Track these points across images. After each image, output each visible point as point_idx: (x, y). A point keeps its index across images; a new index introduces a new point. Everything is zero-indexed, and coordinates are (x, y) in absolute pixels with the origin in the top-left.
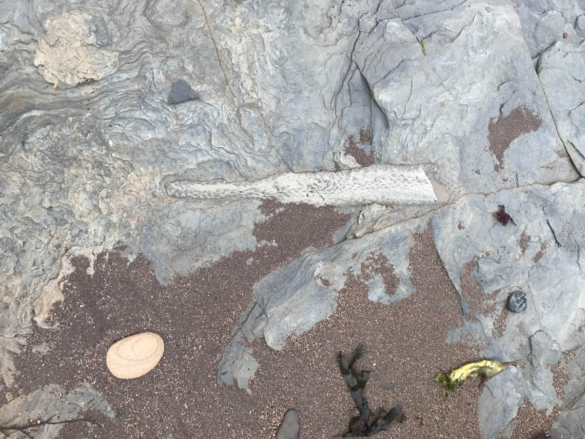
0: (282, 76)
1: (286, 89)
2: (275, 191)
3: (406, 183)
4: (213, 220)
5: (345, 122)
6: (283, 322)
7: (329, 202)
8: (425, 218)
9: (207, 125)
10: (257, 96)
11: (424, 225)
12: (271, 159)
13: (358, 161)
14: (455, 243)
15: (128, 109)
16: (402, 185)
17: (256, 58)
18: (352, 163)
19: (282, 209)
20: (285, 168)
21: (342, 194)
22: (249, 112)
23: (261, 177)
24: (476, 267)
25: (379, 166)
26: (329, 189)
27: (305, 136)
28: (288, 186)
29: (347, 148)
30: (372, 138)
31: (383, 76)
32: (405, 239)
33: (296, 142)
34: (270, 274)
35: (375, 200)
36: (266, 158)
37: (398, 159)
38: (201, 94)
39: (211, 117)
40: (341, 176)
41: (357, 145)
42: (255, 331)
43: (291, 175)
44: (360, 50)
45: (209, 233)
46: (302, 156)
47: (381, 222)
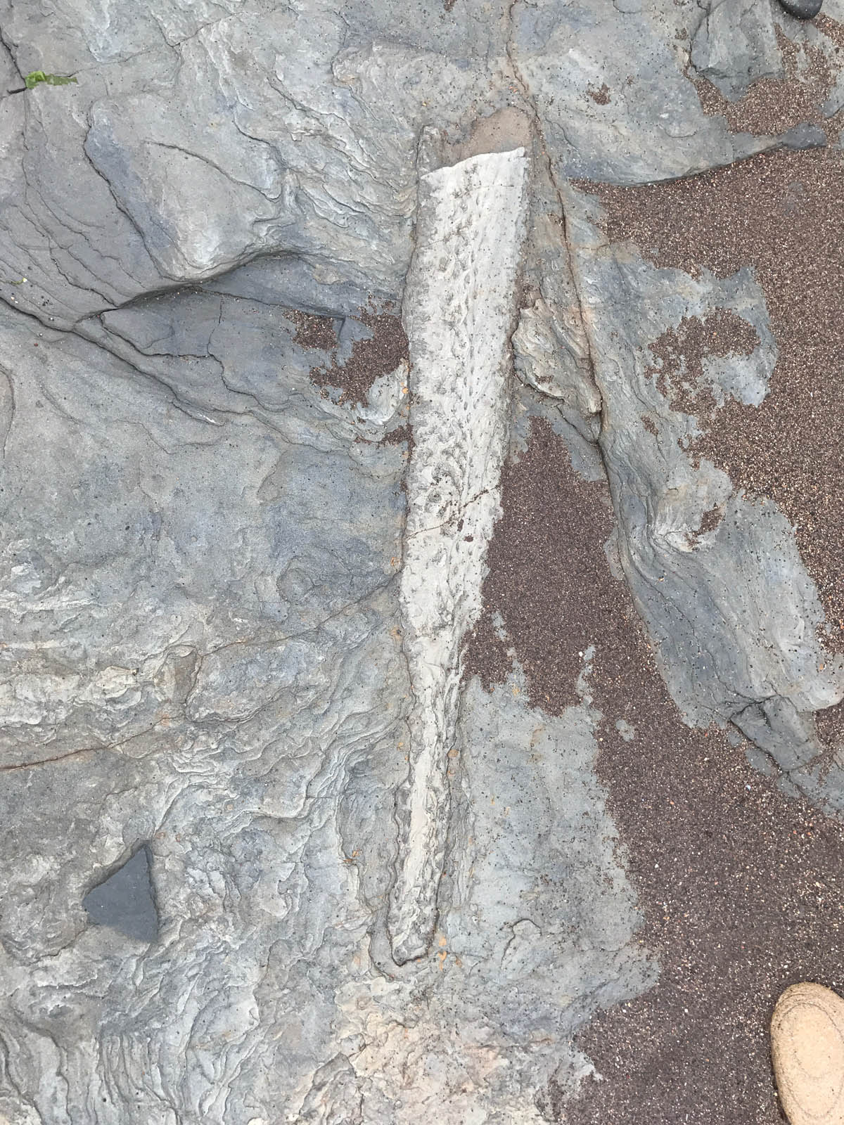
0: (97, 565)
1: (140, 561)
2: (446, 635)
3: (468, 232)
4: (509, 829)
5: (269, 389)
6: (789, 656)
7: (491, 479)
8: (568, 196)
9: (233, 825)
10: (155, 656)
11: (588, 205)
12: (355, 637)
13: (390, 368)
14: (643, 122)
15: (156, 1071)
16: (473, 246)
17: (30, 646)
18: (395, 388)
19: (499, 621)
20: (385, 595)
21: (477, 433)
22: (205, 688)
23: (405, 674)
24: (713, 79)
25: (409, 305)
26: (458, 471)
27: (300, 522)
28: (439, 594)
29: (348, 396)
30: (326, 309)
31: (134, 238)
32: (620, 268)
33: (315, 553)
34: (663, 674)
35: (503, 338)
36: (350, 652)
37: (398, 242)
38: (133, 836)
39: (211, 814)
40: (427, 429)
41: (341, 362)
42: (802, 734)
43: (408, 582)
44: (37, 293)
45: (540, 843)
46: (357, 540)
47: (567, 330)
